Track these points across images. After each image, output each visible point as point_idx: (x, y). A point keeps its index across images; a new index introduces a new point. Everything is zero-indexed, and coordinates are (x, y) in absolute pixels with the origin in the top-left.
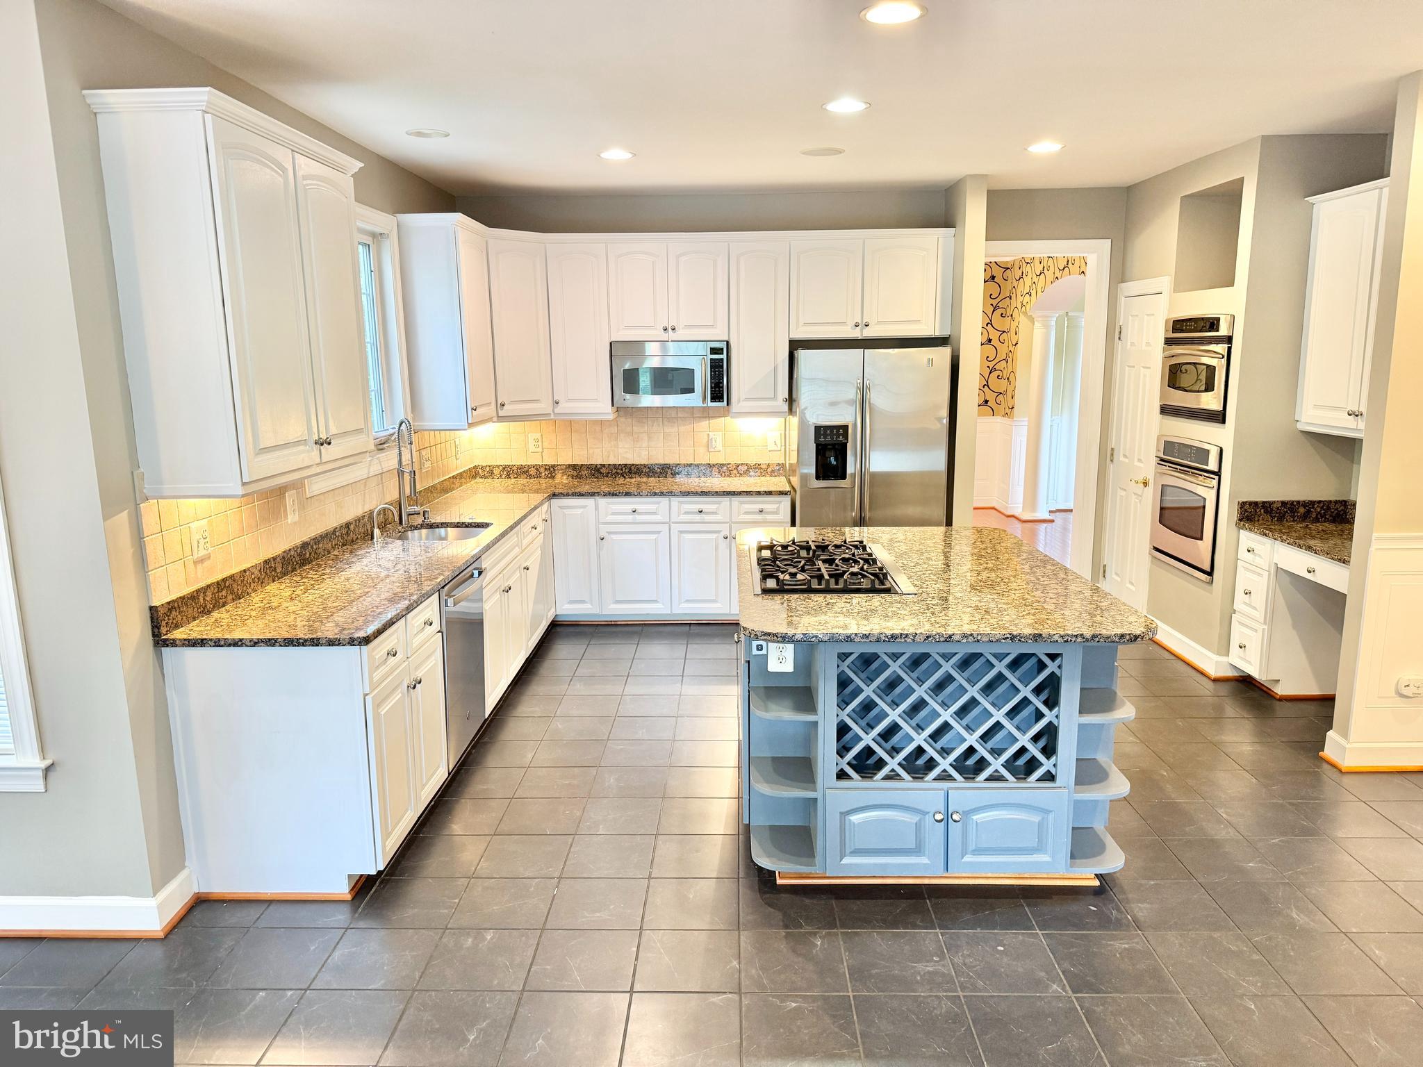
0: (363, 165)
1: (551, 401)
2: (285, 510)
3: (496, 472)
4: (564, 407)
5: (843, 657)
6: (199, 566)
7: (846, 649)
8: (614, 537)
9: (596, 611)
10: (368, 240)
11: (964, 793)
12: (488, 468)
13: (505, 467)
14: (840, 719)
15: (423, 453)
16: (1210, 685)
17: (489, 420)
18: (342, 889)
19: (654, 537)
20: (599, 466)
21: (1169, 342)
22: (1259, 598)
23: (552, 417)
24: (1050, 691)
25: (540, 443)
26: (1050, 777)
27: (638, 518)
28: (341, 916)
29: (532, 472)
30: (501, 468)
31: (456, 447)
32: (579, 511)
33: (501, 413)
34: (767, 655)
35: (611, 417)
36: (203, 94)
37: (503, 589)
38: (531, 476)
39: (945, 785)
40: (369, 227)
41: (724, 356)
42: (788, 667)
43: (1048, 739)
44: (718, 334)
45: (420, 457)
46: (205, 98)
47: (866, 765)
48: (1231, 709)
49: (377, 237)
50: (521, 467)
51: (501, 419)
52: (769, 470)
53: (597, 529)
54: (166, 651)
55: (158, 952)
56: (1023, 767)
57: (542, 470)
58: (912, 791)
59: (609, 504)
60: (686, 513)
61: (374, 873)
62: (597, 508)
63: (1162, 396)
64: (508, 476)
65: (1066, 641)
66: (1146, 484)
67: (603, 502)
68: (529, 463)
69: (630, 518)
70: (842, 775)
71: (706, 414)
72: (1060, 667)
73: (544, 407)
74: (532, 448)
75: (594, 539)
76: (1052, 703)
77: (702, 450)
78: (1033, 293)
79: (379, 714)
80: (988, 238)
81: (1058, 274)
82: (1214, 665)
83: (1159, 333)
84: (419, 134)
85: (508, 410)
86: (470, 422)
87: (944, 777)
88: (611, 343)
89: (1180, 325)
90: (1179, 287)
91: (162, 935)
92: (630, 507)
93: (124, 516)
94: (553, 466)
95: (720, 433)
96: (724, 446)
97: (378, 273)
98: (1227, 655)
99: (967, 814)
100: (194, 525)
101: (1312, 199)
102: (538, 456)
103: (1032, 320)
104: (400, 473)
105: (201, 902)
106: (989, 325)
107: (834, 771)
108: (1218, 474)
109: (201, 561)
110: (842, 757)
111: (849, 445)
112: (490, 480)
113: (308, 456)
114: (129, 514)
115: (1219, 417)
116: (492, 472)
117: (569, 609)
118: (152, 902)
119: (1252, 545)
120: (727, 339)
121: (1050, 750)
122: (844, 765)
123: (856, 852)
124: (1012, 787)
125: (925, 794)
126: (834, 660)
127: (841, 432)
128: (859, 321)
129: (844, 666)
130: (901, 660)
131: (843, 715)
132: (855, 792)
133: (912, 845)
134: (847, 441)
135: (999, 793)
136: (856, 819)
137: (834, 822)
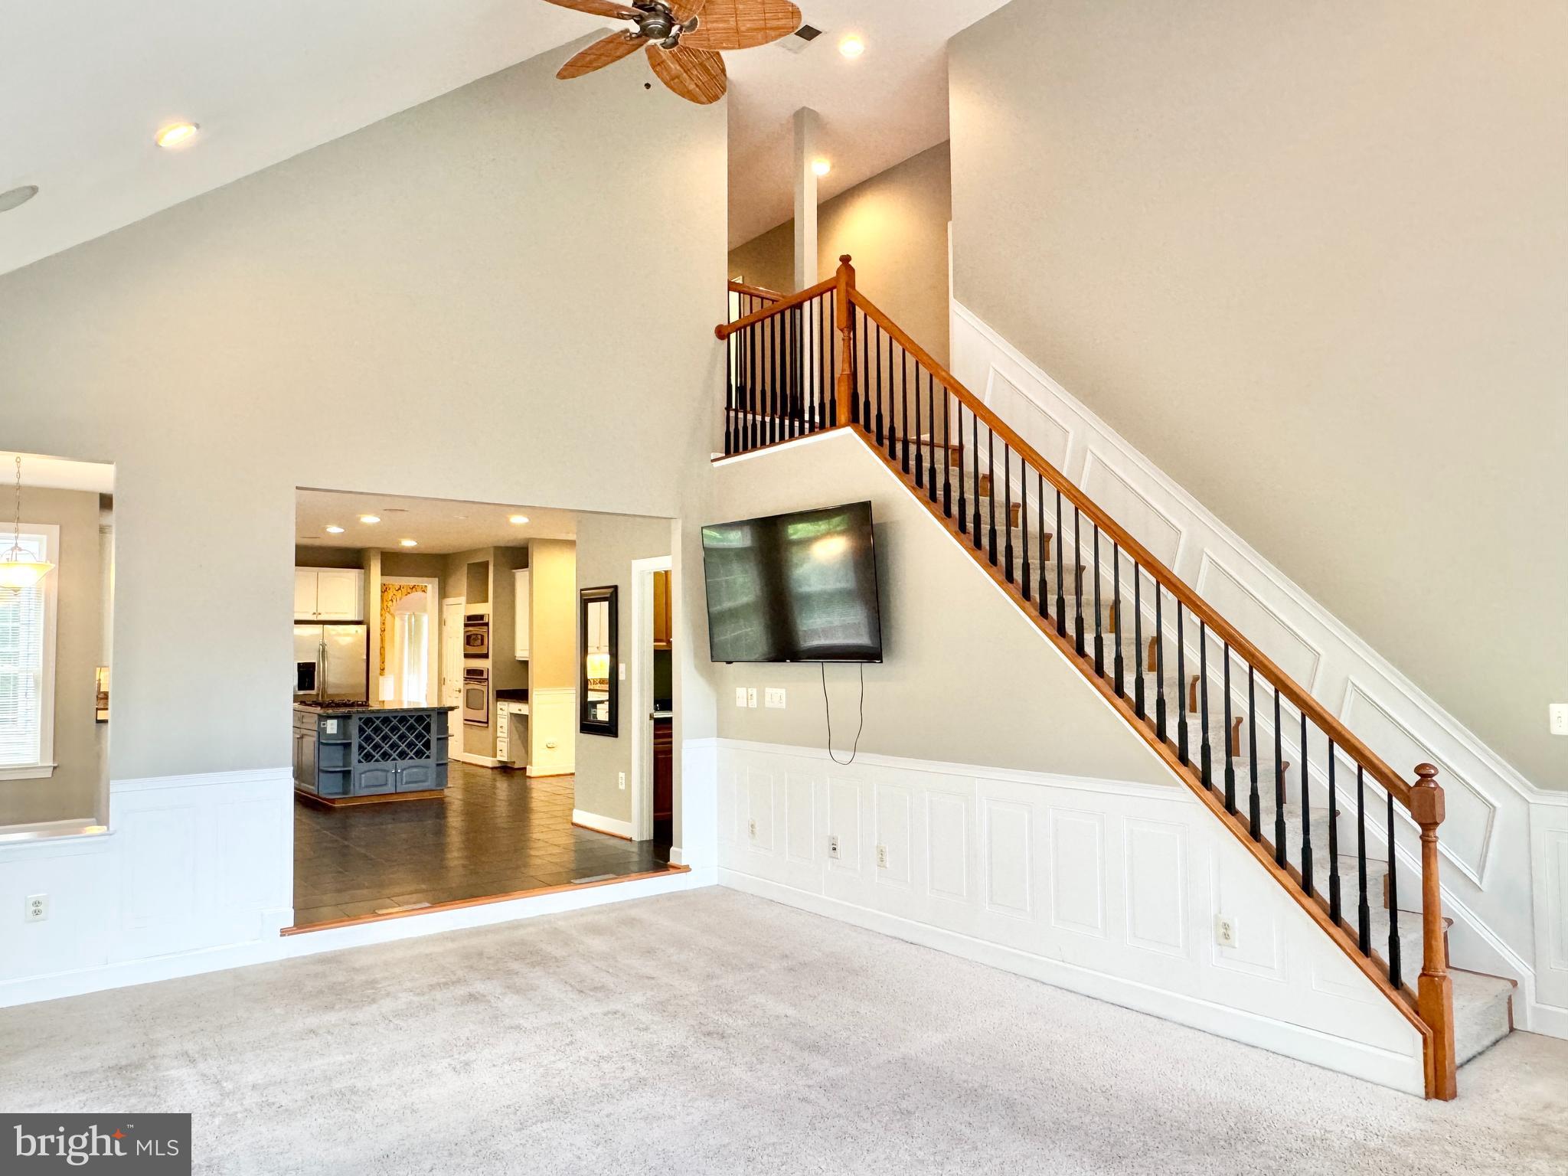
5: (360, 719)
7: (361, 716)
16: (490, 771)
21: (466, 625)
22: (505, 730)
24: (427, 728)
26: (428, 757)
34: (325, 727)
39: (395, 762)
42: (335, 731)
43: (427, 745)
47: (368, 757)
48: (498, 777)
56: (419, 754)
58: (384, 766)
63: (465, 650)
66: (460, 691)
70: (360, 762)
72: (429, 719)
78: (395, 601)
80: (382, 575)
81: (409, 591)
82: (489, 761)
83: (461, 622)
87: (394, 759)
89: (469, 618)
90: (468, 602)
98: (496, 757)
101: (514, 571)
103: (393, 616)
107: (358, 760)
108: (487, 679)
110: (360, 755)
111: (316, 673)
115: (486, 656)
119: (501, 707)
121: (428, 748)
122: (360, 757)
123: (365, 787)
124: (417, 761)
125: (388, 765)
126: (357, 721)
127: (312, 666)
128: (315, 612)
129: (361, 723)
130: (380, 720)
131: (360, 740)
132: (365, 766)
133: (384, 783)
134: (315, 670)
135: (412, 762)
136: (364, 775)
137: (359, 776)
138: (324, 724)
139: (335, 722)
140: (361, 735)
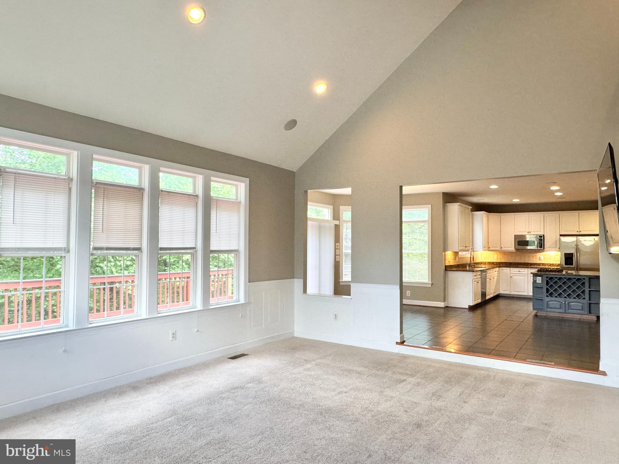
2: (456, 259)
4: (503, 249)
5: (547, 277)
6: (451, 262)
8: (514, 277)
9: (509, 293)
12: (485, 263)
13: (488, 262)
17: (486, 250)
18: (467, 307)
19: (524, 277)
23: (500, 251)
26: (584, 299)
27: (520, 273)
28: (468, 310)
29: (495, 263)
31: (479, 257)
32: (506, 271)
33: (489, 249)
35: (514, 251)
37: (490, 279)
38: (494, 264)
39: (565, 299)
41: (543, 238)
42: (540, 282)
44: (541, 233)
46: (459, 204)
47: (551, 295)
51: (489, 251)
52: (556, 265)
53: (510, 275)
54: (447, 271)
55: (443, 310)
56: (579, 297)
58: (558, 299)
61: (471, 305)
62: (510, 270)
64: (489, 264)
65: (585, 276)
68: (494, 261)
69: (518, 273)
70: (547, 296)
71: (539, 251)
72: (585, 281)
73: (499, 248)
75: (509, 277)
76: (584, 286)
77: (538, 260)
85: (491, 249)
86: (483, 249)
88: (515, 235)
91: (443, 308)
92: (519, 270)
95: (543, 256)
96: (544, 259)
99: (569, 303)
104: (471, 257)
105: (447, 307)
107: (546, 295)
111: (573, 258)
112: (485, 265)
113: (464, 248)
114: (444, 253)
117: (502, 292)
118: (443, 303)
121: (584, 294)
122: (548, 294)
123: (550, 308)
124: (577, 300)
125: (562, 300)
126: (546, 278)
127: (571, 254)
128: (578, 231)
129: (548, 279)
130: (557, 279)
131: (547, 287)
132: (550, 298)
133: (559, 307)
134: (573, 257)
135: (575, 300)
136: (549, 302)
137: (546, 303)
139: (540, 278)
140: (547, 284)
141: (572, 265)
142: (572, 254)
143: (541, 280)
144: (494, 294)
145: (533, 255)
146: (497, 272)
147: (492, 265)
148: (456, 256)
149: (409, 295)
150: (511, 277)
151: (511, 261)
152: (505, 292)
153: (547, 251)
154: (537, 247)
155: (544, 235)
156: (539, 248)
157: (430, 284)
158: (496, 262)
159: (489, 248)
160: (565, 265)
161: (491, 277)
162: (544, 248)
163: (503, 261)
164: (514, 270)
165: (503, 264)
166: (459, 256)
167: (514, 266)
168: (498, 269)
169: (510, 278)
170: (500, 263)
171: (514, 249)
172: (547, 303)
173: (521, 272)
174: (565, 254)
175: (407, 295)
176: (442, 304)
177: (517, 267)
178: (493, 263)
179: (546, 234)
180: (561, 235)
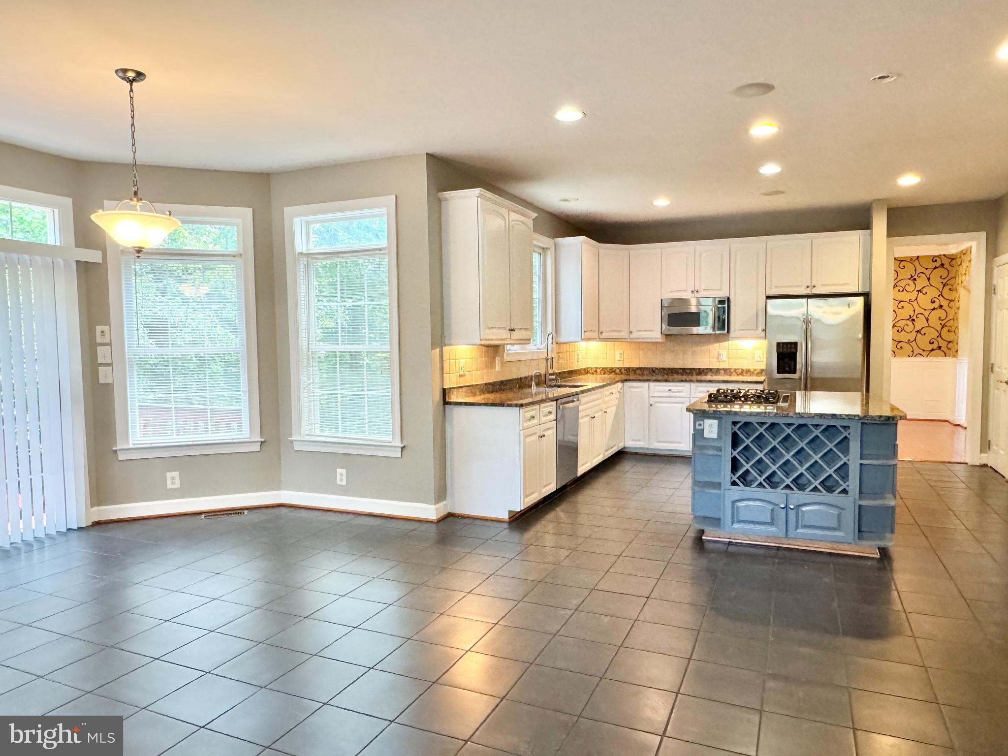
0: (537, 215)
1: (628, 332)
2: (495, 365)
3: (599, 371)
4: (635, 334)
5: (735, 424)
6: (461, 378)
7: (737, 419)
8: (658, 405)
9: (646, 446)
10: (541, 251)
11: (797, 496)
12: (594, 369)
13: (603, 369)
14: (733, 456)
15: (560, 354)
17: (594, 339)
18: (505, 516)
19: (680, 405)
20: (654, 369)
23: (628, 340)
24: (845, 446)
25: (622, 356)
26: (845, 492)
27: (670, 394)
29: (618, 371)
30: (601, 369)
31: (578, 355)
32: (639, 390)
33: (601, 337)
34: (704, 429)
35: (660, 340)
36: (477, 191)
37: (591, 416)
38: (616, 374)
39: (788, 492)
40: (542, 245)
41: (726, 305)
42: (715, 436)
43: (843, 471)
44: (724, 294)
45: (558, 356)
46: (479, 192)
47: (745, 479)
49: (544, 249)
50: (612, 369)
51: (601, 340)
52: (756, 372)
53: (649, 401)
54: (447, 406)
55: (433, 528)
56: (828, 486)
57: (623, 371)
58: (769, 493)
59: (655, 386)
60: (700, 392)
61: (519, 510)
62: (649, 388)
64: (605, 373)
65: (850, 419)
67: (652, 384)
68: (616, 367)
69: (668, 394)
70: (734, 483)
71: (717, 338)
72: (849, 434)
73: (624, 334)
74: (618, 357)
75: (647, 405)
76: (846, 452)
77: (715, 360)
79: (526, 442)
84: (565, 200)
85: (606, 335)
86: (583, 338)
87: (787, 487)
88: (661, 300)
91: (436, 521)
92: (667, 388)
93: (438, 350)
94: (629, 368)
95: (726, 351)
96: (728, 358)
97: (544, 265)
99: (799, 506)
100: (461, 360)
102: (621, 363)
104: (547, 359)
105: (450, 515)
106: (940, 296)
107: (730, 481)
109: (461, 376)
110: (734, 475)
111: (798, 354)
112: (595, 375)
113: (505, 334)
114: (440, 350)
116: (596, 371)
117: (631, 443)
118: (433, 507)
120: (728, 296)
121: (845, 478)
122: (735, 478)
123: (740, 522)
124: (824, 496)
125: (777, 495)
126: (730, 425)
127: (793, 346)
128: (809, 285)
129: (736, 429)
130: (765, 427)
131: (735, 453)
132: (740, 491)
133: (769, 520)
134: (797, 351)
135: (817, 497)
136: (740, 504)
137: (728, 505)
138: (700, 425)
139: (715, 422)
140: (735, 445)
141: (795, 372)
142: (796, 344)
143: (715, 429)
144: (606, 453)
145: (704, 348)
146: (616, 395)
147: (612, 376)
148: (494, 358)
149: (344, 483)
150: (651, 405)
151: (654, 366)
152: (638, 443)
153: (734, 338)
154: (714, 330)
155: (728, 299)
156: (718, 332)
157: (398, 447)
158: (620, 369)
159: (602, 333)
160: (779, 372)
161: (597, 412)
162: (728, 331)
163: (635, 365)
164: (659, 388)
165: (635, 373)
166: (506, 359)
167: (660, 378)
168: (620, 385)
169: (649, 408)
170: (628, 370)
171: (659, 335)
172: (733, 507)
173: (673, 392)
174: (778, 344)
175: (339, 482)
176: (430, 511)
177: (666, 381)
178: (612, 371)
179: (735, 294)
180: (768, 297)
